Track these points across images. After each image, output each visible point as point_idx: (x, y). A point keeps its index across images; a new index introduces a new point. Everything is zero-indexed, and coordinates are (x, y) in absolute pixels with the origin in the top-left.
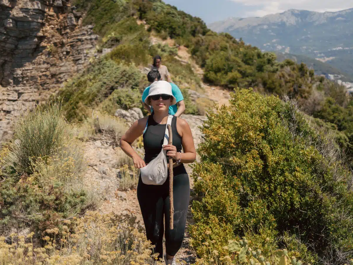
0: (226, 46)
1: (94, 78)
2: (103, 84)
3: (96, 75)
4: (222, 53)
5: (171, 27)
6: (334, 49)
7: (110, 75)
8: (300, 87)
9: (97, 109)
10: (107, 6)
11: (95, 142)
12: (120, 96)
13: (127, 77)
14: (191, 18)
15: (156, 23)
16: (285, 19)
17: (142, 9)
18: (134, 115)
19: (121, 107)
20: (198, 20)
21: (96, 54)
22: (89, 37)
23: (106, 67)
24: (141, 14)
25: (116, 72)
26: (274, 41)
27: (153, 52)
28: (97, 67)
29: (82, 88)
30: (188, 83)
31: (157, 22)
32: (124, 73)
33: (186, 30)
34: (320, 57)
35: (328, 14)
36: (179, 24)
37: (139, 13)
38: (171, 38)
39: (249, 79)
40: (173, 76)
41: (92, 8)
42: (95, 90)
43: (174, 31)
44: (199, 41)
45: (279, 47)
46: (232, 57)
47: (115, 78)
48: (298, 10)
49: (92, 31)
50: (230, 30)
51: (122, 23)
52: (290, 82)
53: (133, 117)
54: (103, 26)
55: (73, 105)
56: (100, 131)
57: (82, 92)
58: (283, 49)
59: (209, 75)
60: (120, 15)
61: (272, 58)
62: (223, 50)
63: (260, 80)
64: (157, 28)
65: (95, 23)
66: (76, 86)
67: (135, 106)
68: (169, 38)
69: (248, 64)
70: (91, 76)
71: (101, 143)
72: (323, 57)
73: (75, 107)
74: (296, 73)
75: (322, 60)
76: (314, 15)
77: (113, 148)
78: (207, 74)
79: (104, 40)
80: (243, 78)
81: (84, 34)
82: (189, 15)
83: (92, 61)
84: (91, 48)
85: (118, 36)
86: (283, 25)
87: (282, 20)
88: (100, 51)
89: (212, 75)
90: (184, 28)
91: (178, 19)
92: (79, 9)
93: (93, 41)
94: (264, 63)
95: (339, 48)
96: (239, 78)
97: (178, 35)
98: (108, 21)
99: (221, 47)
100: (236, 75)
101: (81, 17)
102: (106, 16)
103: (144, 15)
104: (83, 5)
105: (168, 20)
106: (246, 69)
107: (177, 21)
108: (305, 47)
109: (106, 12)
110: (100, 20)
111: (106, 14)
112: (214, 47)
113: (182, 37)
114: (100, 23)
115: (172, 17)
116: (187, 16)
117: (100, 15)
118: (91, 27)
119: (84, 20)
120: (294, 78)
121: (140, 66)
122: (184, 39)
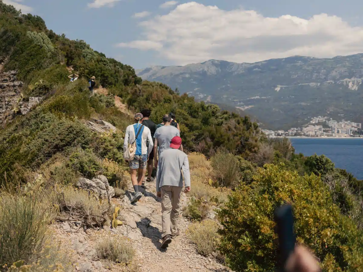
0: (170, 98)
1: (31, 133)
2: (44, 142)
3: (33, 130)
4: (167, 105)
5: (102, 75)
6: (253, 98)
7: (52, 131)
8: (246, 141)
9: (38, 171)
10: (33, 51)
11: (62, 225)
12: (83, 162)
13: (74, 134)
14: (122, 66)
15: (86, 71)
16: (206, 69)
17: (70, 55)
18: (100, 184)
19: (85, 175)
20: (129, 68)
21: (21, 103)
22: (12, 84)
23: (45, 121)
24: (68, 61)
25: (59, 128)
26: (196, 89)
27: (95, 104)
28: (33, 121)
29: (16, 145)
31: (87, 69)
32: (71, 129)
33: (119, 79)
34: (240, 106)
35: (246, 65)
36: (111, 72)
37: (66, 59)
38: (103, 86)
39: (196, 133)
41: (16, 52)
42: (34, 149)
43: (107, 79)
44: (136, 91)
45: (201, 96)
46: (178, 110)
47: (59, 134)
48: (218, 61)
49: (15, 77)
50: (153, 77)
51: (51, 70)
52: (237, 136)
53: (99, 187)
54: (28, 72)
55: (6, 166)
56: (65, 209)
57: (18, 151)
58: (205, 98)
60: (47, 61)
61: (217, 110)
62: (167, 102)
63: (207, 134)
64: (87, 75)
65: (19, 68)
66: (8, 142)
67: (100, 174)
68: (101, 87)
69: (194, 117)
70: (27, 131)
71: (69, 224)
72: (243, 105)
73: (9, 169)
74: (242, 126)
75: (242, 109)
76: (233, 65)
77: (85, 231)
79: (31, 87)
80: (190, 131)
81: (6, 81)
82: (120, 63)
83: (16, 111)
84: (14, 95)
85: (47, 84)
86: (204, 74)
87: (203, 70)
88: (26, 100)
90: (117, 76)
91: (110, 67)
93: (17, 87)
94: (209, 115)
95: (257, 97)
96: (187, 132)
97: (111, 84)
98: (34, 67)
99: (164, 99)
100: (183, 129)
101: (3, 61)
102: (32, 62)
103: (72, 62)
104: (5, 49)
105: (99, 68)
106: (193, 122)
107: (109, 69)
108: (225, 96)
109: (32, 57)
110: (25, 65)
111: (32, 59)
112: (156, 99)
113: (115, 86)
114: (25, 68)
115: (104, 64)
116: (117, 64)
117: (24, 60)
118: (14, 73)
119: (6, 64)
120: (240, 131)
121: (83, 120)
122: (117, 87)
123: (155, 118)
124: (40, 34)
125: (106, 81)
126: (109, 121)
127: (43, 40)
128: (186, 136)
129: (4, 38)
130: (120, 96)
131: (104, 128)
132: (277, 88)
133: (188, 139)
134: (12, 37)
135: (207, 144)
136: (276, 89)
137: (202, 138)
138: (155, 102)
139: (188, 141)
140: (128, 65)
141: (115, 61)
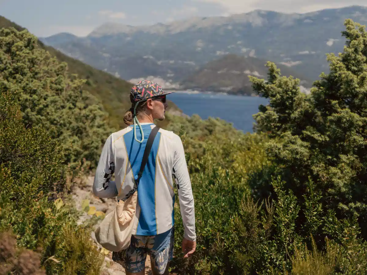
6: (301, 53)
16: (251, 20)
26: (239, 42)
34: (287, 61)
35: (296, 16)
45: (244, 50)
48: (265, 11)
58: (248, 52)
72: (289, 61)
75: (288, 65)
76: (281, 16)
86: (248, 26)
95: (305, 52)
108: (270, 51)
136: (328, 43)
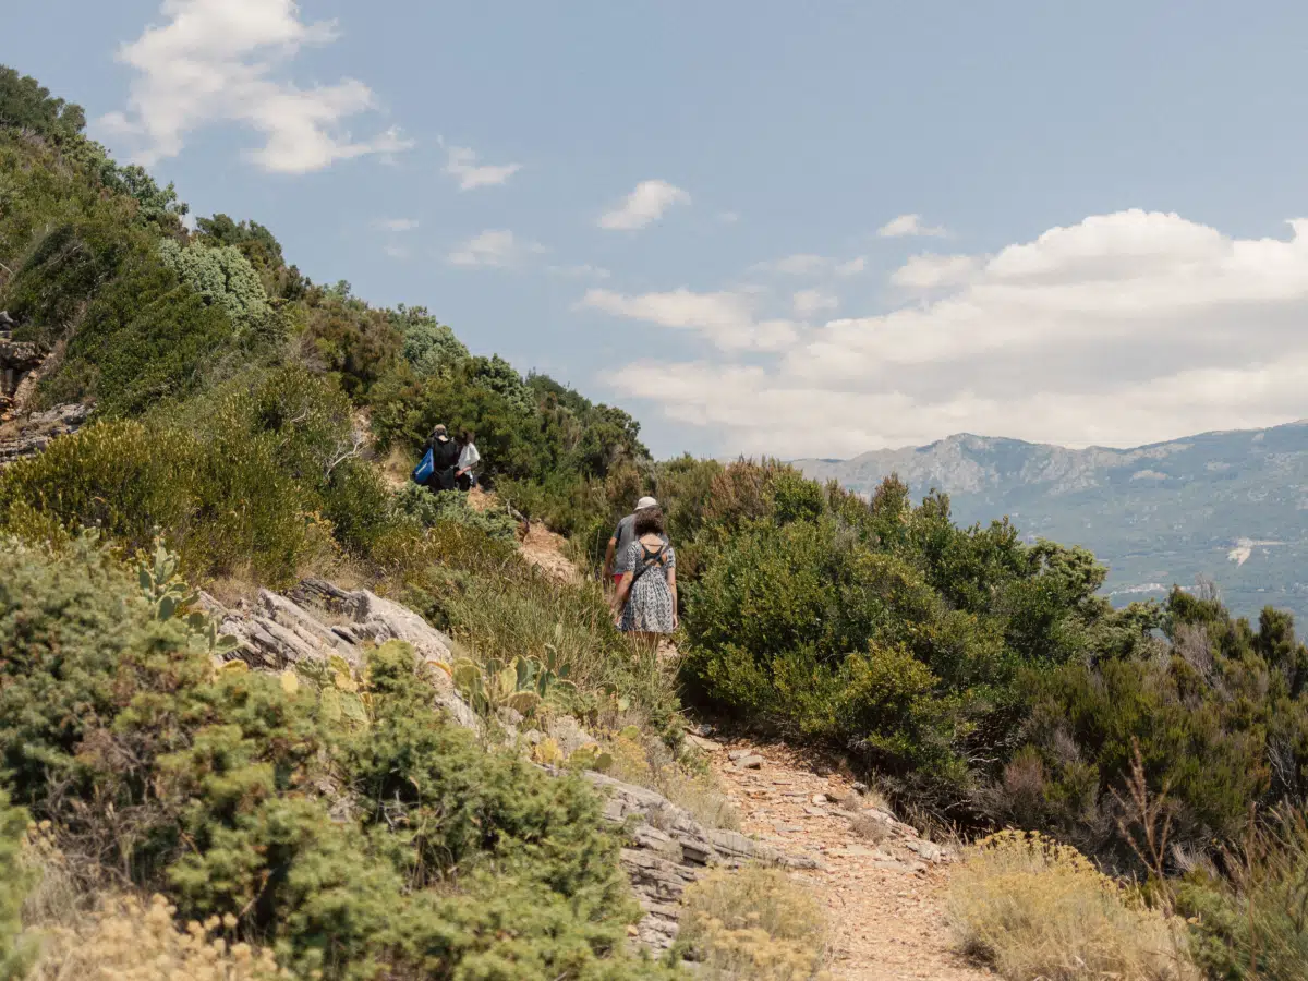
4: (794, 532)
10: (169, 315)
14: (581, 406)
15: (413, 414)
16: (937, 472)
17: (357, 363)
20: (615, 419)
30: (587, 717)
31: (418, 408)
33: (560, 451)
35: (1102, 457)
36: (526, 423)
38: (486, 486)
39: (980, 700)
40: (470, 658)
41: (96, 325)
43: (503, 451)
48: (985, 439)
59: (713, 668)
60: (225, 360)
61: (1088, 573)
63: (1048, 707)
64: (418, 436)
65: (100, 392)
76: (1047, 457)
78: (702, 662)
80: (941, 691)
82: (574, 396)
87: (926, 475)
89: (737, 669)
90: (552, 438)
92: (30, 325)
94: (1055, 599)
95: (1152, 586)
96: (922, 693)
97: (521, 473)
98: (165, 386)
99: (779, 497)
100: (902, 671)
101: (36, 366)
102: (159, 365)
103: (366, 391)
104: (50, 311)
105: (473, 401)
106: (957, 631)
107: (518, 408)
109: (162, 342)
110: (127, 381)
111: (161, 354)
112: (735, 501)
113: (540, 483)
114: (122, 392)
115: (496, 387)
116: (563, 397)
117: (126, 358)
118: (77, 414)
119: (45, 378)
120: (1256, 695)
121: (234, 583)
122: (548, 489)
123: (724, 608)
124: (215, 251)
125: (501, 458)
126: (413, 601)
127: (228, 277)
128: (924, 718)
129: (53, 261)
130: (561, 532)
131: (360, 634)
132: (1240, 550)
133: (934, 738)
134: (88, 258)
135: (1055, 774)
136: (1233, 555)
137: (1021, 733)
138: (731, 519)
139: (936, 753)
140: (610, 407)
141: (555, 384)
